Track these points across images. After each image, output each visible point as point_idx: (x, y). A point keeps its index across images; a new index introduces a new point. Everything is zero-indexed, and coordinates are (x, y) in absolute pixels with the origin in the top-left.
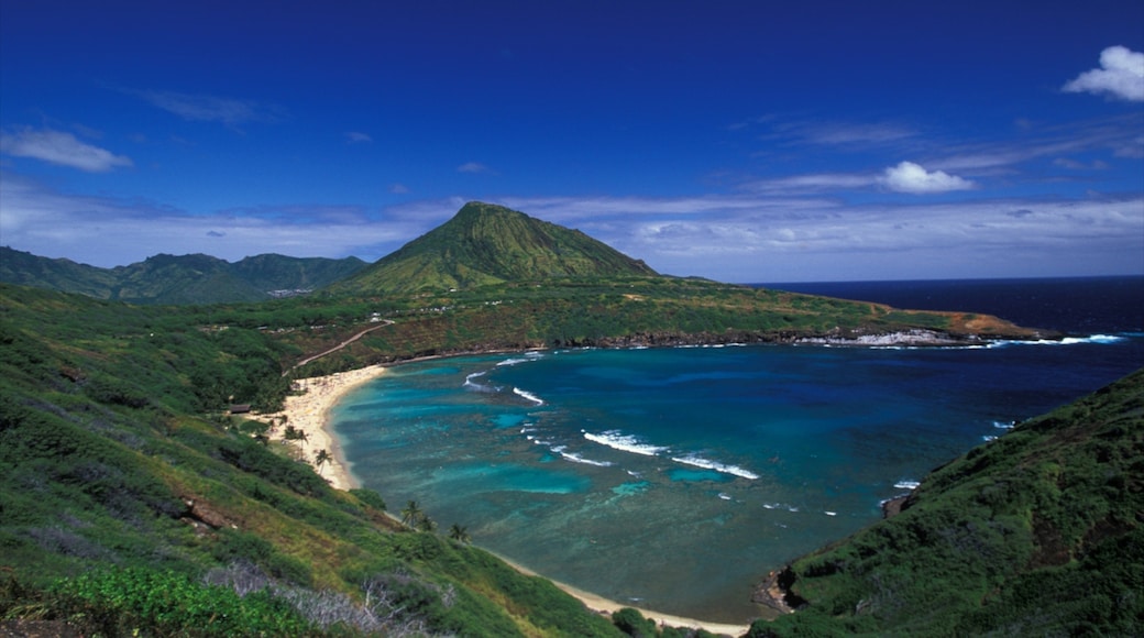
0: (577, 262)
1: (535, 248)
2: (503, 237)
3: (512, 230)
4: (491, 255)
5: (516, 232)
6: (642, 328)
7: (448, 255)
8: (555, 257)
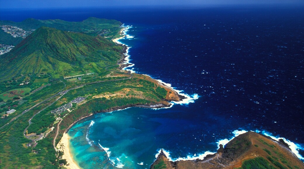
0: (82, 48)
1: (69, 44)
2: (58, 41)
3: (60, 38)
4: (57, 50)
5: (62, 39)
6: (111, 107)
7: (43, 52)
8: (76, 47)
